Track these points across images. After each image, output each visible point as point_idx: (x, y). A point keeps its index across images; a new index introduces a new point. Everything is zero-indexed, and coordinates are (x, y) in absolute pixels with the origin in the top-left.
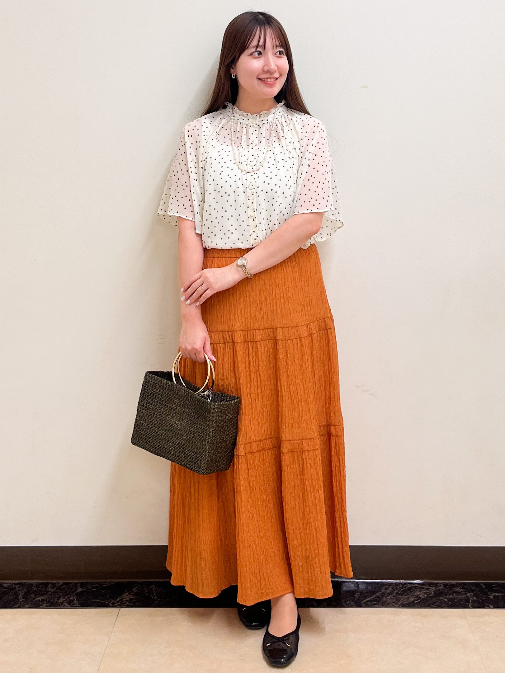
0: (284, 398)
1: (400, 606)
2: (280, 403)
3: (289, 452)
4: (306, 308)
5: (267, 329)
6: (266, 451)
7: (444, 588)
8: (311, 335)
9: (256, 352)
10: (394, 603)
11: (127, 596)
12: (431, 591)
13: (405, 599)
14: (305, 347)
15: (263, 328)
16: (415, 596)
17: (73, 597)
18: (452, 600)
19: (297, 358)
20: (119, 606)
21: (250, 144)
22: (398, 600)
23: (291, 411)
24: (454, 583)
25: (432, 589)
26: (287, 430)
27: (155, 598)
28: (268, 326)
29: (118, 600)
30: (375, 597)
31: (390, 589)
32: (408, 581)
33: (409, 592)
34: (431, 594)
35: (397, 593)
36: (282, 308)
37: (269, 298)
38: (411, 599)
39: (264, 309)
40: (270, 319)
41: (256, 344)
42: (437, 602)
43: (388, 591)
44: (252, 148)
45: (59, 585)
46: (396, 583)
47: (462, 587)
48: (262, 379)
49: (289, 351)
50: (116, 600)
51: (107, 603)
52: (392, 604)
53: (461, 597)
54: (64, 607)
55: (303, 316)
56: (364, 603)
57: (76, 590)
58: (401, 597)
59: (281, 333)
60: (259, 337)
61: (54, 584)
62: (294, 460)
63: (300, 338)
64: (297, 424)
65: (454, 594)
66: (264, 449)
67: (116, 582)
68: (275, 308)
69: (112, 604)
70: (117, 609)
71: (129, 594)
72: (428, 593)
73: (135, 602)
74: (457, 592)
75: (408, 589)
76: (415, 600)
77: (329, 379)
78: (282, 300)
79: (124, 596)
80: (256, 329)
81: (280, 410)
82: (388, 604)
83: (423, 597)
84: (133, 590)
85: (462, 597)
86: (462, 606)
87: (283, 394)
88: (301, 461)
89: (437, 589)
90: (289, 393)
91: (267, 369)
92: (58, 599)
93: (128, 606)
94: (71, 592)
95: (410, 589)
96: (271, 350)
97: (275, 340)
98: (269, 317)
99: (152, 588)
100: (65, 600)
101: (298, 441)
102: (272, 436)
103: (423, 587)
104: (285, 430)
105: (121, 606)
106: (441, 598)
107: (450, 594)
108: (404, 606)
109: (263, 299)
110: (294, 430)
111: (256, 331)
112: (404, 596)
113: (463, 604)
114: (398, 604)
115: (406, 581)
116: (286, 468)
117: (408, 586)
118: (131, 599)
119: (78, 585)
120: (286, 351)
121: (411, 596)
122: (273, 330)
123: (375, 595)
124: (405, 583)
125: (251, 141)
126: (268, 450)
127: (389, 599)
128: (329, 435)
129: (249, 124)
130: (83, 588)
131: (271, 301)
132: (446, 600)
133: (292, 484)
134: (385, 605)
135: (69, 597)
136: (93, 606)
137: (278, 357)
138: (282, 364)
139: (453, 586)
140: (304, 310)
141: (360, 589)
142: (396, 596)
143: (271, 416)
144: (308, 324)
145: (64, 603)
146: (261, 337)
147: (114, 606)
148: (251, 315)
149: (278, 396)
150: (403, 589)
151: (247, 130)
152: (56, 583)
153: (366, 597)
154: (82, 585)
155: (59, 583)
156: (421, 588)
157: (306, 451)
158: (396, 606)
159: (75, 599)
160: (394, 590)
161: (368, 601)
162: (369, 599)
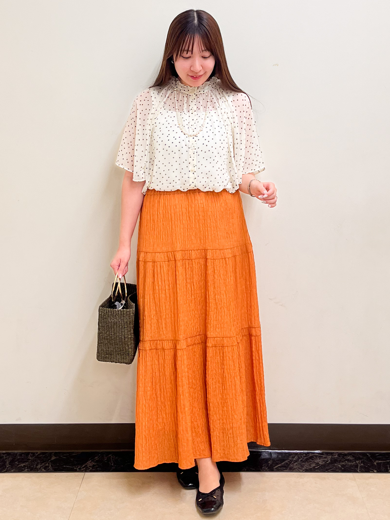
0: (210, 304)
1: (304, 471)
2: (207, 308)
3: (212, 346)
4: (230, 235)
5: (200, 250)
6: (196, 345)
7: (338, 457)
8: (235, 256)
9: (191, 267)
10: (299, 468)
11: (91, 463)
12: (328, 459)
13: (308, 465)
14: (229, 265)
15: (197, 249)
16: (316, 463)
17: (48, 464)
18: (345, 466)
19: (222, 274)
20: (84, 471)
21: (190, 110)
22: (302, 466)
23: (216, 315)
24: (346, 453)
25: (329, 458)
26: (212, 329)
27: (112, 464)
28: (201, 248)
29: (83, 466)
30: (284, 464)
31: (296, 457)
32: (310, 451)
33: (311, 460)
34: (328, 461)
35: (301, 461)
36: (212, 234)
37: (202, 226)
38: (312, 465)
39: (198, 234)
40: (202, 242)
41: (192, 261)
42: (333, 468)
43: (294, 459)
44: (192, 113)
45: (37, 455)
46: (300, 453)
47: (352, 456)
48: (195, 288)
49: (216, 268)
50: (82, 466)
51: (75, 468)
52: (298, 469)
53: (351, 464)
54: (41, 471)
55: (228, 242)
56: (276, 468)
57: (51, 458)
58: (304, 463)
59: (210, 254)
60: (194, 256)
61: (33, 454)
62: (216, 353)
63: (225, 258)
64: (219, 325)
65: (346, 462)
66: (195, 344)
67: (82, 452)
68: (206, 234)
69: (79, 469)
70: (83, 473)
71: (92, 461)
72: (325, 460)
73: (97, 468)
74: (348, 460)
75: (310, 458)
76: (316, 466)
77: (249, 291)
78: (212, 228)
79: (88, 463)
80: (192, 249)
81: (207, 314)
82: (294, 469)
83: (322, 464)
84: (95, 458)
85: (353, 463)
86: (352, 471)
87: (210, 301)
88: (221, 354)
89: (333, 458)
90: (215, 301)
91: (199, 281)
92: (37, 465)
93: (91, 471)
94: (47, 460)
95: (311, 458)
96: (203, 266)
97: (206, 259)
98: (202, 241)
99: (110, 457)
100: (42, 466)
101: (220, 338)
102: (201, 333)
103: (321, 456)
104: (211, 329)
105: (86, 471)
106: (336, 465)
107: (343, 462)
108: (307, 471)
109: (197, 226)
110: (217, 329)
111: (192, 252)
112: (307, 463)
113: (353, 469)
114: (302, 469)
115: (308, 451)
116: (210, 359)
117: (310, 455)
118: (94, 465)
119: (53, 454)
120: (214, 268)
121: (313, 463)
122: (205, 251)
123: (284, 462)
124: (308, 453)
125: (190, 108)
126: (198, 345)
127: (295, 465)
128: (250, 335)
129: (189, 93)
130: (56, 457)
131: (204, 228)
132: (340, 466)
133: (214, 372)
134: (292, 470)
135: (45, 464)
136: (63, 471)
137: (207, 273)
138: (210, 278)
139: (346, 455)
140: (229, 237)
141: (272, 458)
142: (301, 463)
143: (201, 318)
144: (232, 248)
145: (41, 469)
146: (195, 256)
147: (80, 471)
148: (188, 239)
149: (206, 302)
150: (306, 458)
151: (187, 99)
152: (35, 453)
153: (277, 464)
154: (56, 454)
155: (37, 453)
156: (320, 457)
157: (226, 346)
158: (301, 471)
159: (50, 465)
160: (299, 458)
161: (279, 467)
162: (280, 465)
